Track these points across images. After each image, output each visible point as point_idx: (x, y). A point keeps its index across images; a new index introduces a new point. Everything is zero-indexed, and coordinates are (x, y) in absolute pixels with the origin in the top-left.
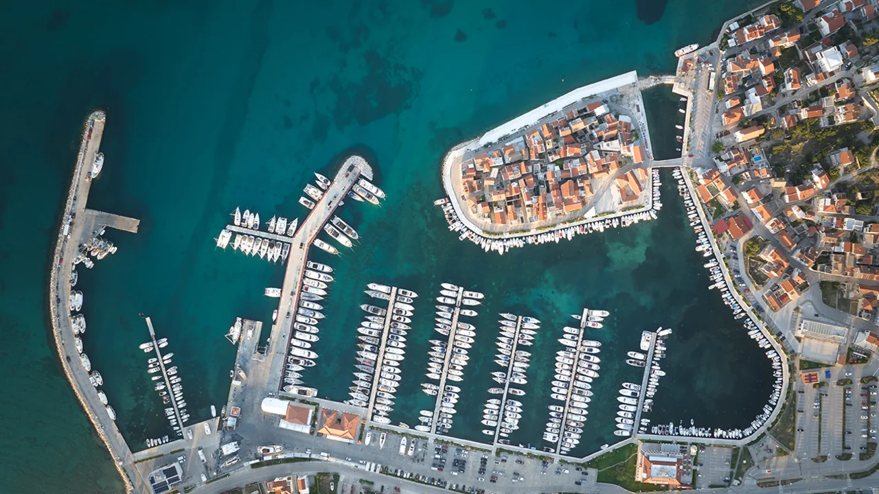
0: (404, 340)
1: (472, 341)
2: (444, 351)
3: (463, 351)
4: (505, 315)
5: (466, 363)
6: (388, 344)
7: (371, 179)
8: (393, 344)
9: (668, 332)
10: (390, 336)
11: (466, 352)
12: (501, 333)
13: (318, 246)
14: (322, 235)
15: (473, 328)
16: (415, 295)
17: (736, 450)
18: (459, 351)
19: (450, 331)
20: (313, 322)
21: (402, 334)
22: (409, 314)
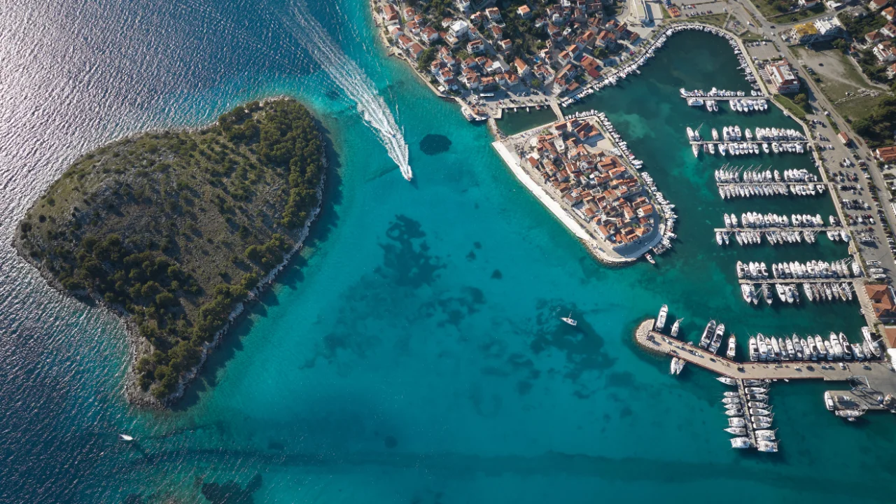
1: (754, 213)
3: (766, 218)
4: (722, 195)
5: (774, 214)
7: (653, 320)
9: (683, 91)
11: (766, 215)
12: (738, 195)
13: (734, 352)
14: (722, 352)
15: (744, 214)
16: (739, 263)
17: (744, 42)
20: (804, 343)
22: (757, 264)
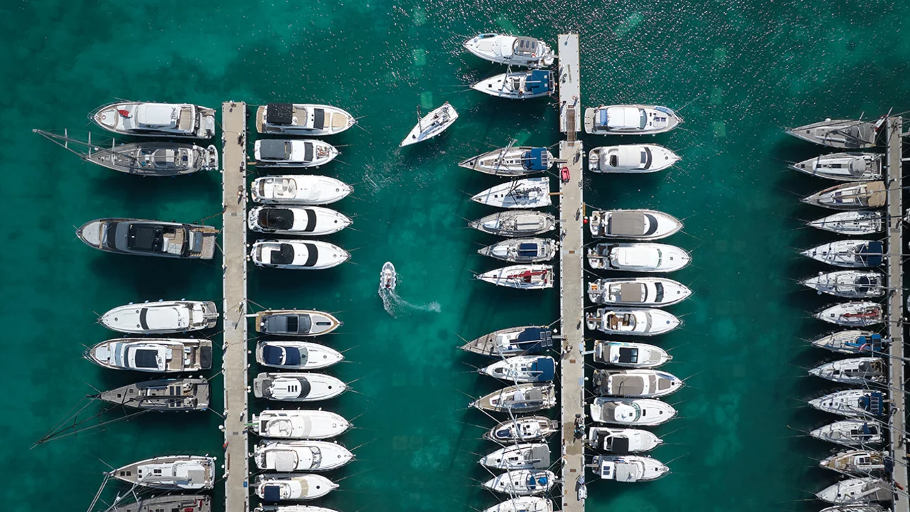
0: (331, 356)
1: (676, 292)
2: (548, 376)
3: (645, 353)
4: (815, 133)
5: (668, 412)
6: (258, 394)
8: (282, 387)
10: (259, 352)
11: (663, 357)
12: (817, 224)
15: (668, 225)
16: (338, 120)
18: (627, 355)
19: (556, 262)
21: (314, 330)
22: (330, 222)
